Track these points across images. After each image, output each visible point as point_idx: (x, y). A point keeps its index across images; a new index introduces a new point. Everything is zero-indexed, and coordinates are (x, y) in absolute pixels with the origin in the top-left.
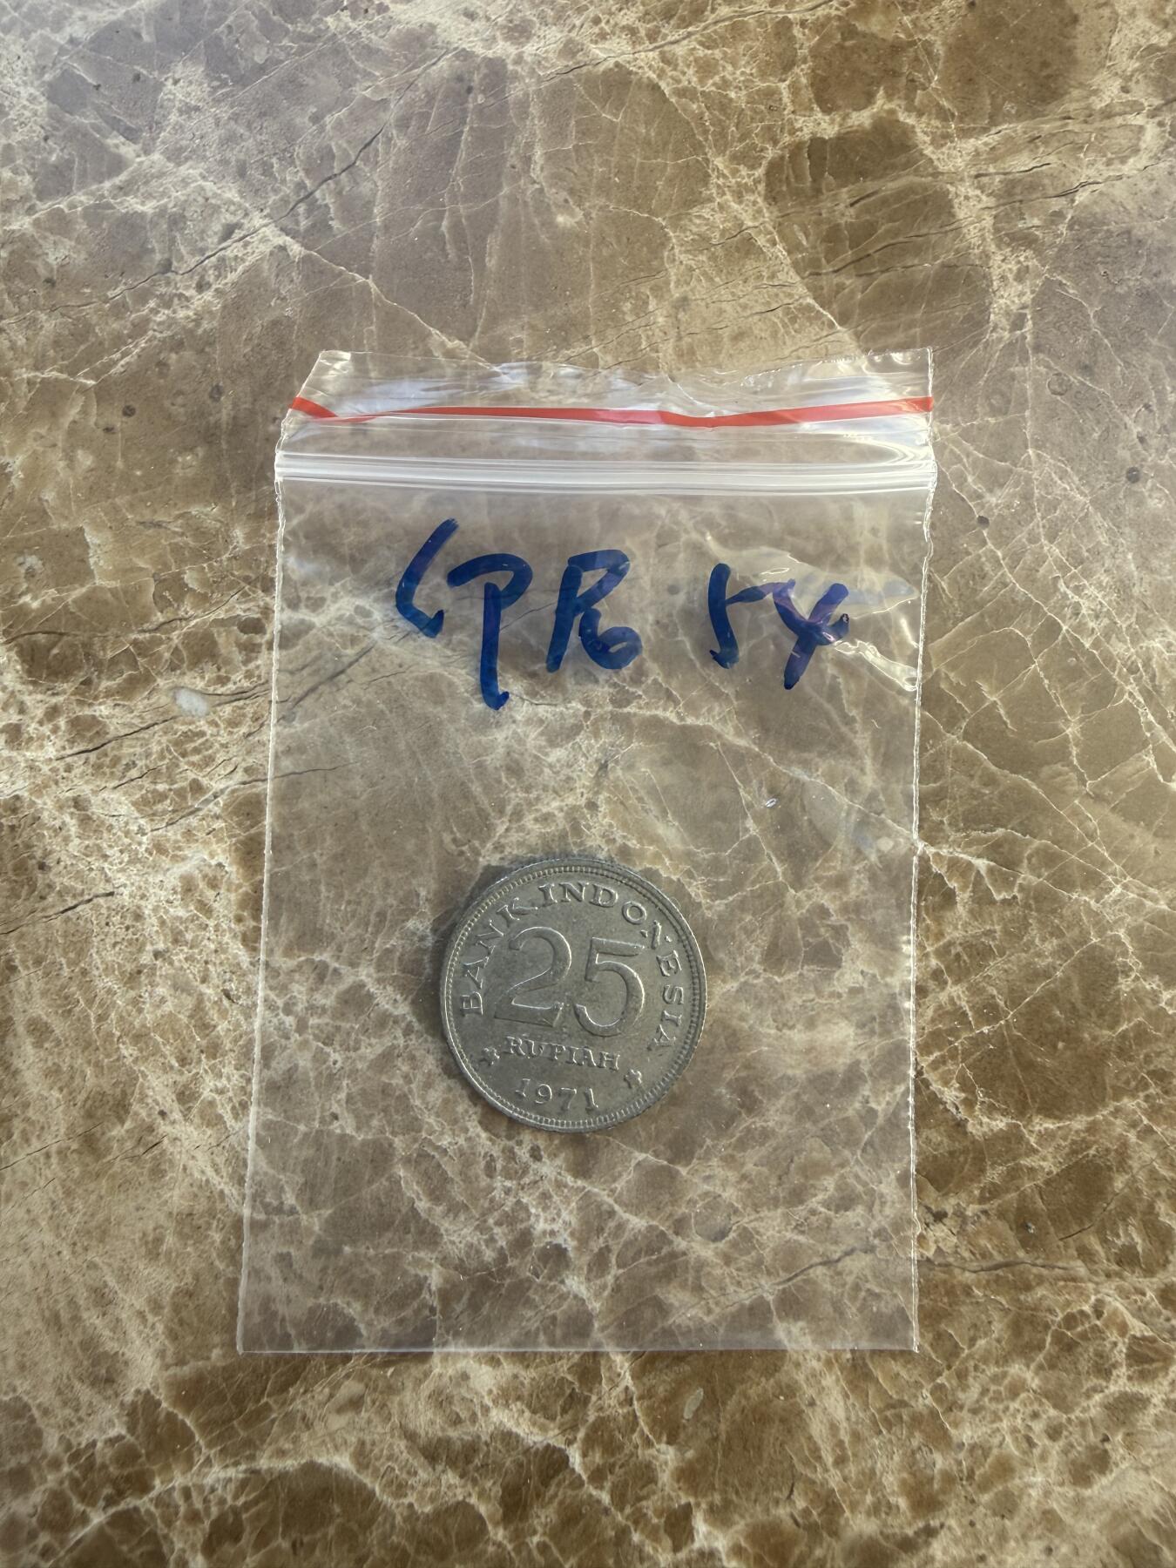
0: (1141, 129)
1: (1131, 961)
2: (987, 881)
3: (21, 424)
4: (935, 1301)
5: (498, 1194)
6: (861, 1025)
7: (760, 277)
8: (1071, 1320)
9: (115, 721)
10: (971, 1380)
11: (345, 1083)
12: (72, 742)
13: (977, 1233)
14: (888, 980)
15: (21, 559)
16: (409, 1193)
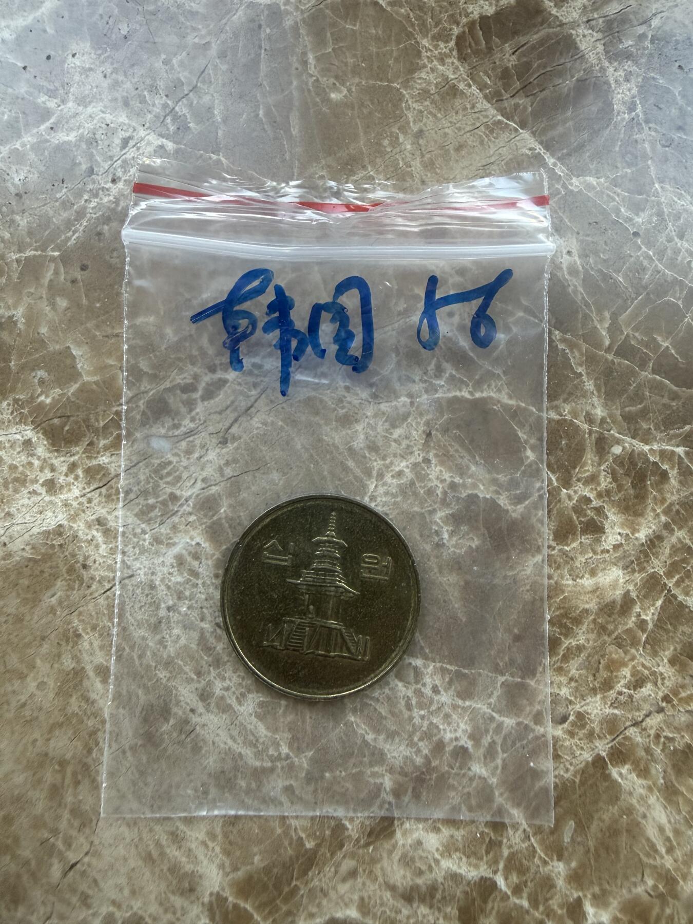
2: (686, 460)
3: (17, 289)
5: (417, 721)
6: (625, 568)
7: (465, 109)
9: (113, 465)
12: (89, 483)
14: (637, 535)
15: (33, 374)
16: (360, 731)
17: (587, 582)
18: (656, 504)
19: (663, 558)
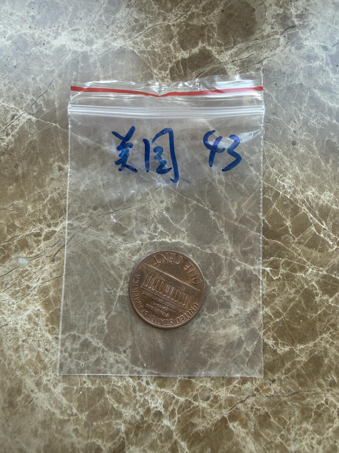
0: (279, 39)
1: (318, 291)
2: (270, 274)
4: (276, 408)
5: (138, 398)
6: (239, 325)
8: (319, 407)
9: (1, 271)
10: (291, 431)
11: (86, 371)
13: (286, 384)
14: (246, 310)
16: (111, 402)
17: (222, 332)
18: (255, 295)
19: (258, 321)
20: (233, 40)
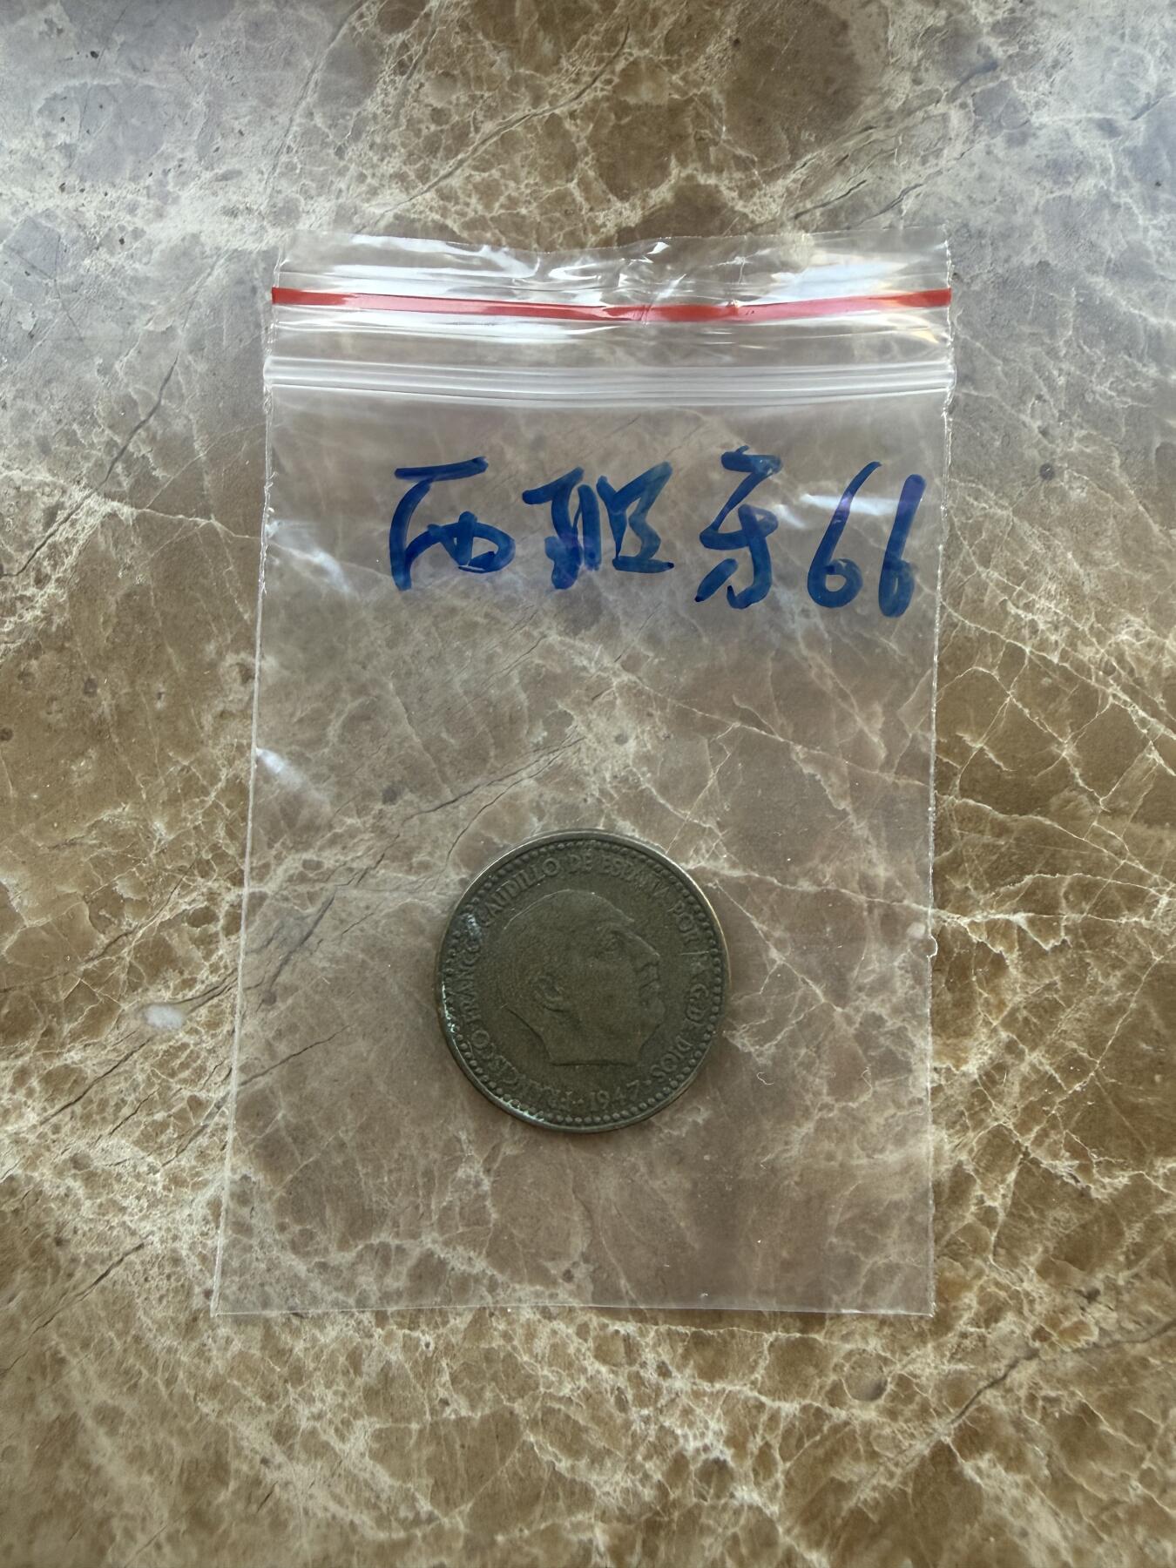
0: (945, 118)
2: (1031, 934)
4: (1114, 1385)
5: (638, 1427)
6: (951, 1125)
9: (89, 1063)
11: (444, 1364)
12: (51, 1100)
13: (1135, 1301)
14: (964, 1068)
16: (546, 1458)
17: (892, 1157)
18: (990, 1012)
19: (1010, 1101)
20: (785, 143)
